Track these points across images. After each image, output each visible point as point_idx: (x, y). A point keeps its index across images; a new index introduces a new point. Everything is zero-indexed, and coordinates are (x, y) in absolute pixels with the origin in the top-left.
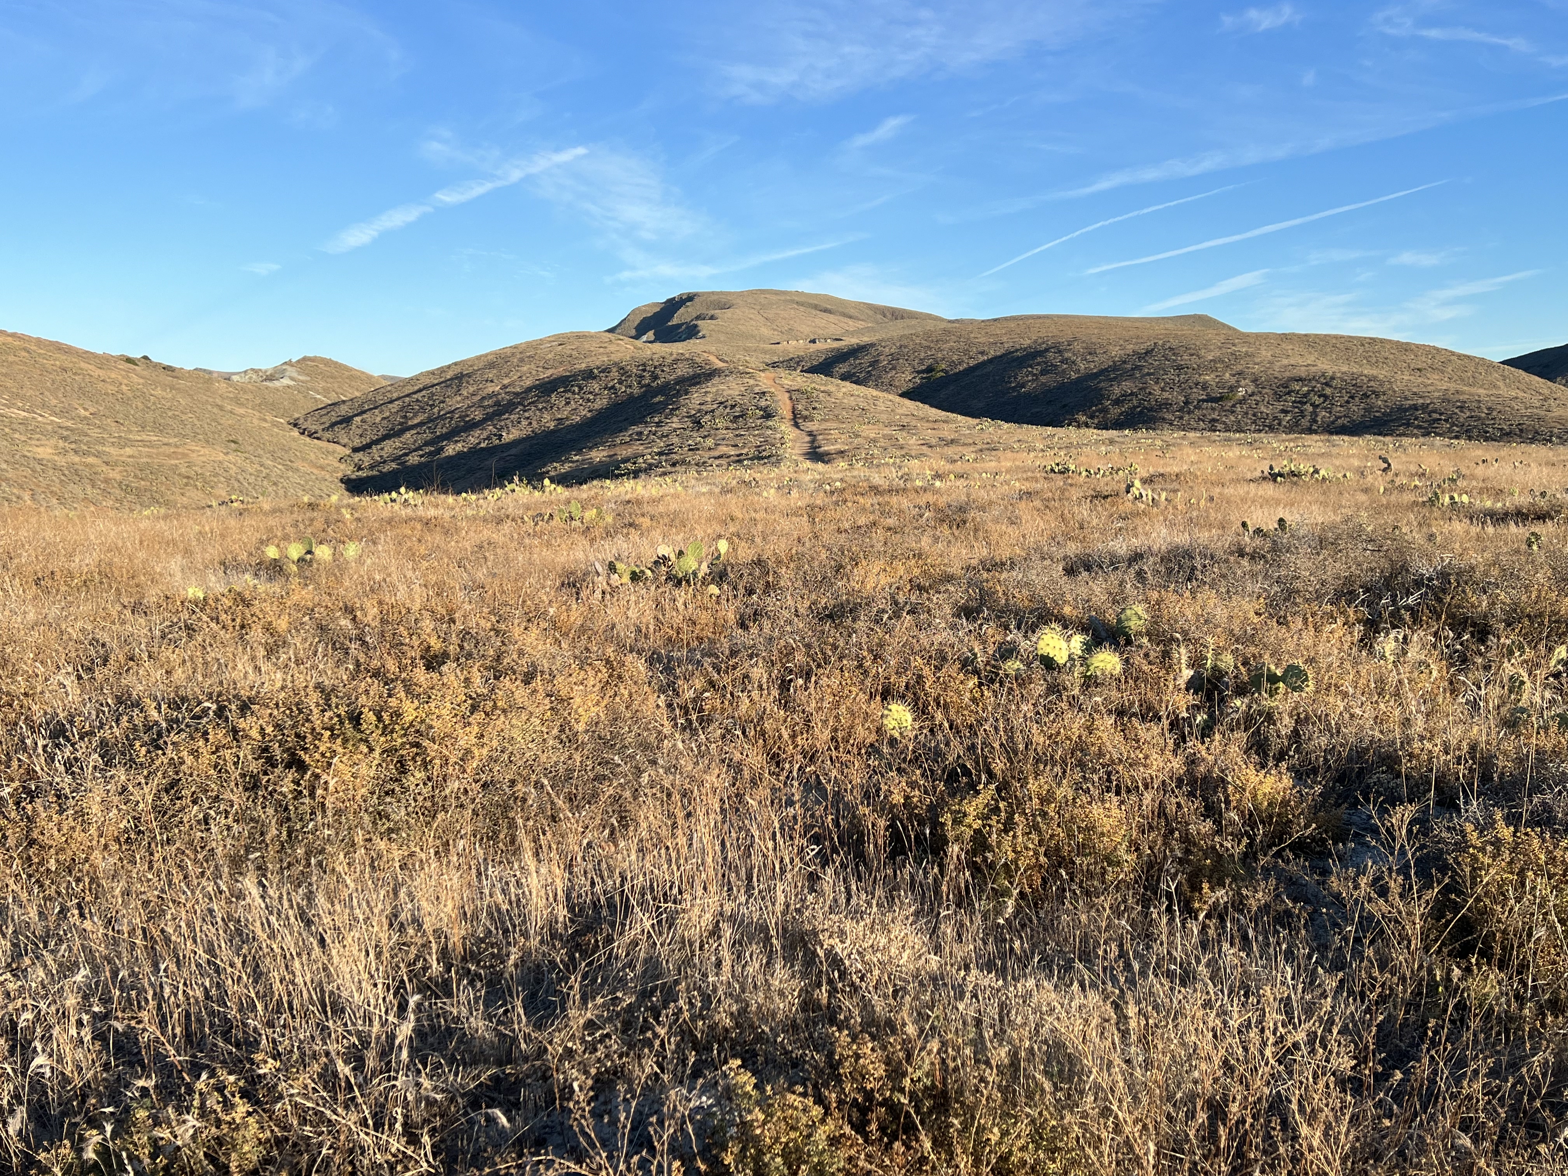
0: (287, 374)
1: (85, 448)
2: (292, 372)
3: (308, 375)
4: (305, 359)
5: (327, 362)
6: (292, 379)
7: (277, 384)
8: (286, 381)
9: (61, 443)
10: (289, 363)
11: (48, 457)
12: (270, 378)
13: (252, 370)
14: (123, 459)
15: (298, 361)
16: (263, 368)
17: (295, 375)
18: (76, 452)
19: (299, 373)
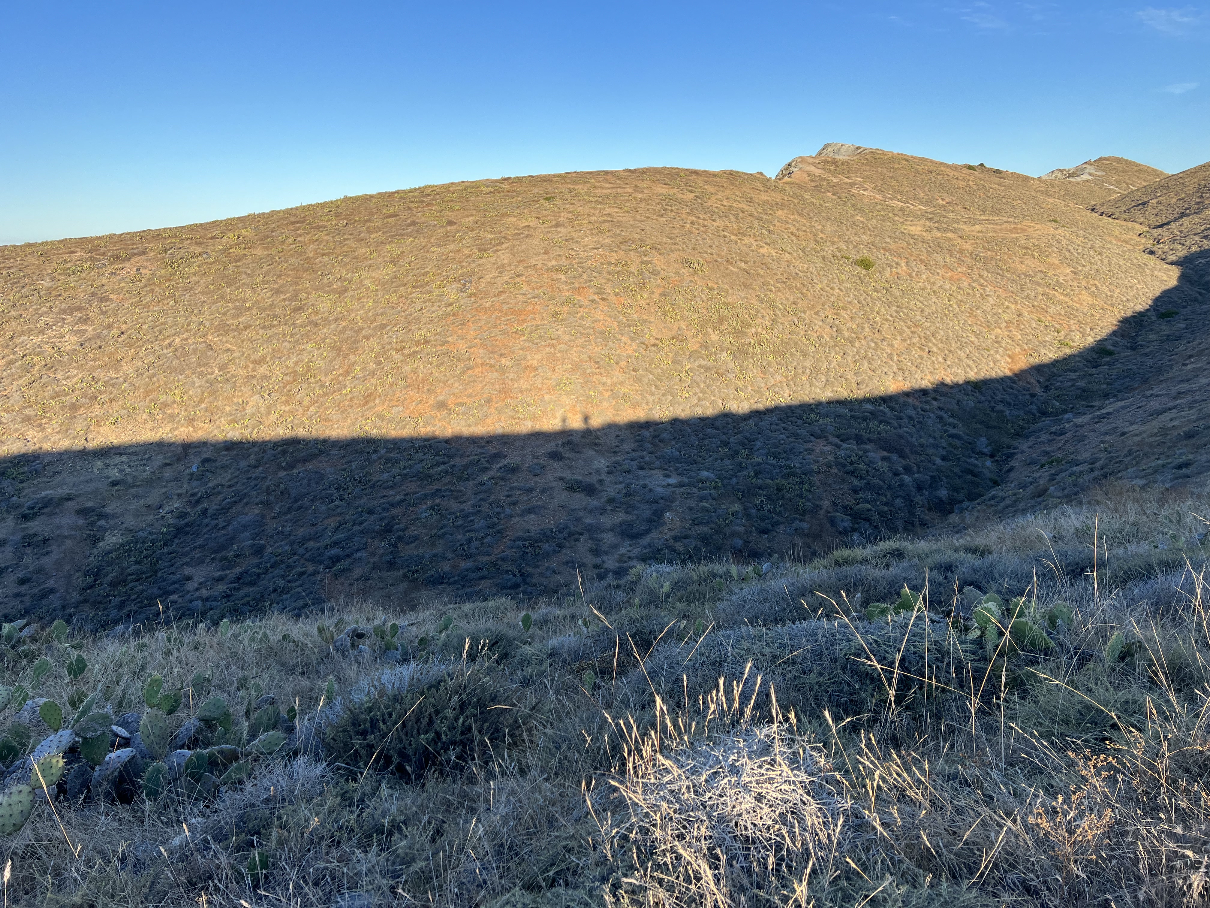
0: (1087, 171)
1: (945, 226)
2: (1091, 169)
3: (1103, 171)
4: (1100, 159)
5: (1119, 160)
6: (1090, 174)
7: (1078, 179)
8: (1086, 177)
9: (928, 224)
10: (1088, 163)
11: (918, 233)
12: (1073, 175)
13: (1059, 170)
14: (974, 234)
15: (1095, 161)
16: (1067, 168)
17: (1093, 171)
18: (938, 229)
19: (1096, 170)
